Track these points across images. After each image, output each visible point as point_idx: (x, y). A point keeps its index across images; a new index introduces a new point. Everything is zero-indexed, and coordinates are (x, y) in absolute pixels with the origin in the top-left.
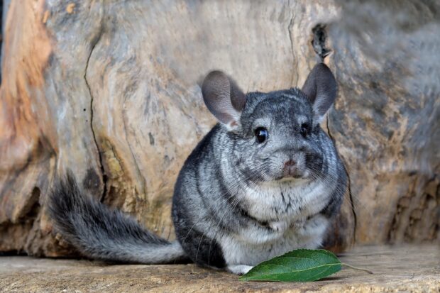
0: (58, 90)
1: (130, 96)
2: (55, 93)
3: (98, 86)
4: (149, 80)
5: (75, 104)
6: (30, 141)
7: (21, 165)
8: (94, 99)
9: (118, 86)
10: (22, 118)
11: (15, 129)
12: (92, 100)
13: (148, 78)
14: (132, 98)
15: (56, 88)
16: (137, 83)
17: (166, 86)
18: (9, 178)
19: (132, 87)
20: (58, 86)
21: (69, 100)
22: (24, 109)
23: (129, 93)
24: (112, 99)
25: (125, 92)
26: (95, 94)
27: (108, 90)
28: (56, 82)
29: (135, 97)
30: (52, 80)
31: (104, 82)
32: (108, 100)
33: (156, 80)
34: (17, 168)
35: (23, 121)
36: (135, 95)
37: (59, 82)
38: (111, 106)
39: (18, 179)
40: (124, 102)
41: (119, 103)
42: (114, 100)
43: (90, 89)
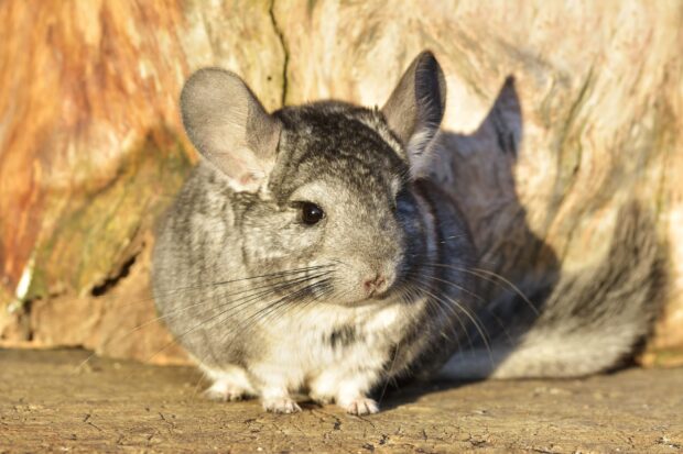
0: (214, 35)
1: (366, 51)
2: (207, 43)
3: (300, 31)
4: (405, 21)
5: (249, 67)
6: (125, 134)
7: (100, 181)
8: (293, 57)
9: (342, 31)
10: (111, 85)
11: (86, 106)
12: (287, 58)
13: (401, 16)
14: (370, 55)
15: (209, 31)
16: (381, 26)
17: (439, 34)
18: (69, 206)
19: (371, 34)
20: (215, 26)
21: (237, 58)
22: (118, 70)
23: (364, 46)
24: (328, 57)
25: (357, 44)
26: (292, 47)
27: (322, 39)
28: (210, 19)
29: (376, 55)
30: (199, 16)
31: (314, 22)
32: (321, 60)
33: (419, 21)
34: (91, 187)
35: (112, 93)
36: (376, 49)
37: (217, 20)
38: (327, 71)
39: (91, 210)
40: (355, 64)
41: (344, 65)
42: (334, 58)
43: (281, 37)
